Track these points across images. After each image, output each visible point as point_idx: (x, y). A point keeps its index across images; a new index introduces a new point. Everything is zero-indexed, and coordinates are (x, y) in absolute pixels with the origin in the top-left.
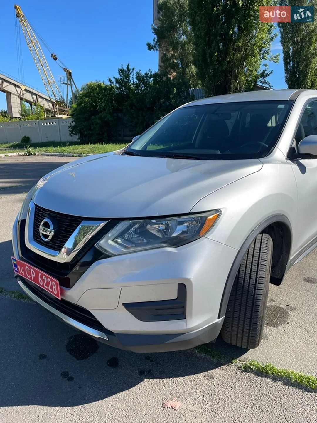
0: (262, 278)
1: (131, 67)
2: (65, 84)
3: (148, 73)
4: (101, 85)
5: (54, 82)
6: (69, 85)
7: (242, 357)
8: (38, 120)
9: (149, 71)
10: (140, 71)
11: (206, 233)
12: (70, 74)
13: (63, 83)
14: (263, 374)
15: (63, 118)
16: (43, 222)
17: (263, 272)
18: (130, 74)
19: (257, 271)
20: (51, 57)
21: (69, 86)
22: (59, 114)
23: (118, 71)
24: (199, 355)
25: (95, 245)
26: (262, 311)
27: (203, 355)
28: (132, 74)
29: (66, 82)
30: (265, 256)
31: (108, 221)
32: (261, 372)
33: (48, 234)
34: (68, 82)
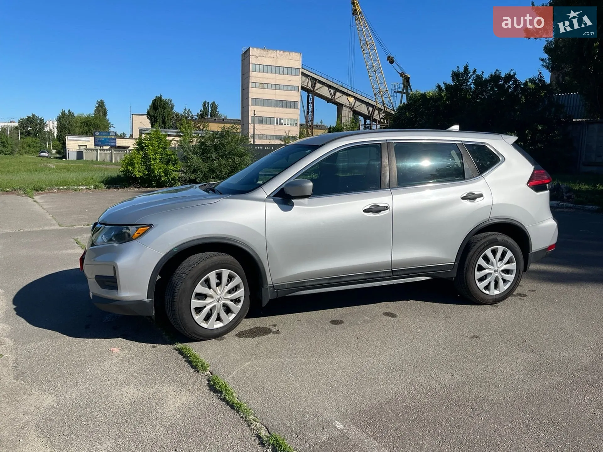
1: (471, 69)
2: (400, 92)
3: (494, 75)
4: (426, 94)
5: (387, 91)
6: (404, 93)
9: (495, 73)
10: (483, 73)
11: (137, 238)
12: (407, 80)
13: (396, 91)
14: (182, 353)
18: (469, 78)
20: (387, 60)
21: (404, 95)
23: (451, 75)
28: (472, 78)
29: (401, 90)
34: (403, 90)
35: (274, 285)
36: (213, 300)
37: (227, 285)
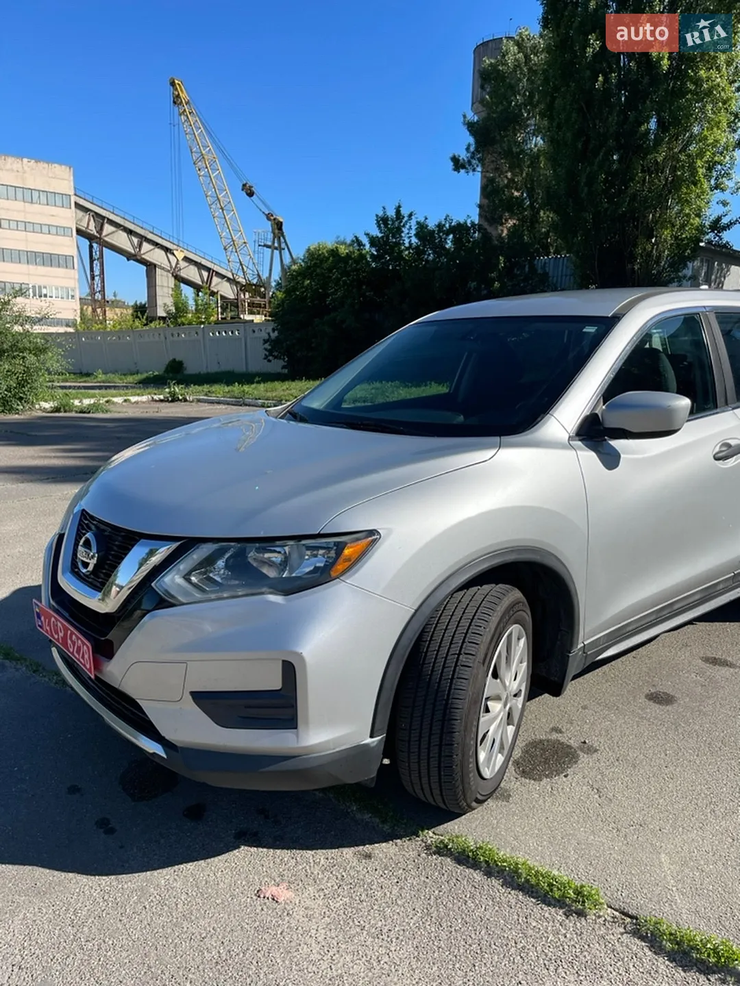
0: (467, 669)
1: (405, 212)
2: (268, 247)
3: (443, 223)
4: (338, 250)
5: (245, 243)
6: (276, 249)
7: (441, 829)
8: (202, 326)
9: (446, 219)
10: (426, 219)
11: (344, 572)
12: (279, 226)
13: (262, 244)
14: (468, 862)
15: (255, 321)
16: (83, 539)
17: (470, 657)
18: (404, 226)
19: (459, 654)
20: (243, 190)
21: (275, 251)
22: (249, 313)
23: (376, 222)
24: (358, 816)
25: (153, 584)
26: (462, 733)
27: (367, 817)
28: (407, 226)
29: (269, 243)
30: (481, 627)
31: (179, 543)
32: (465, 858)
33: (88, 561)
34: (274, 243)
35: (585, 643)
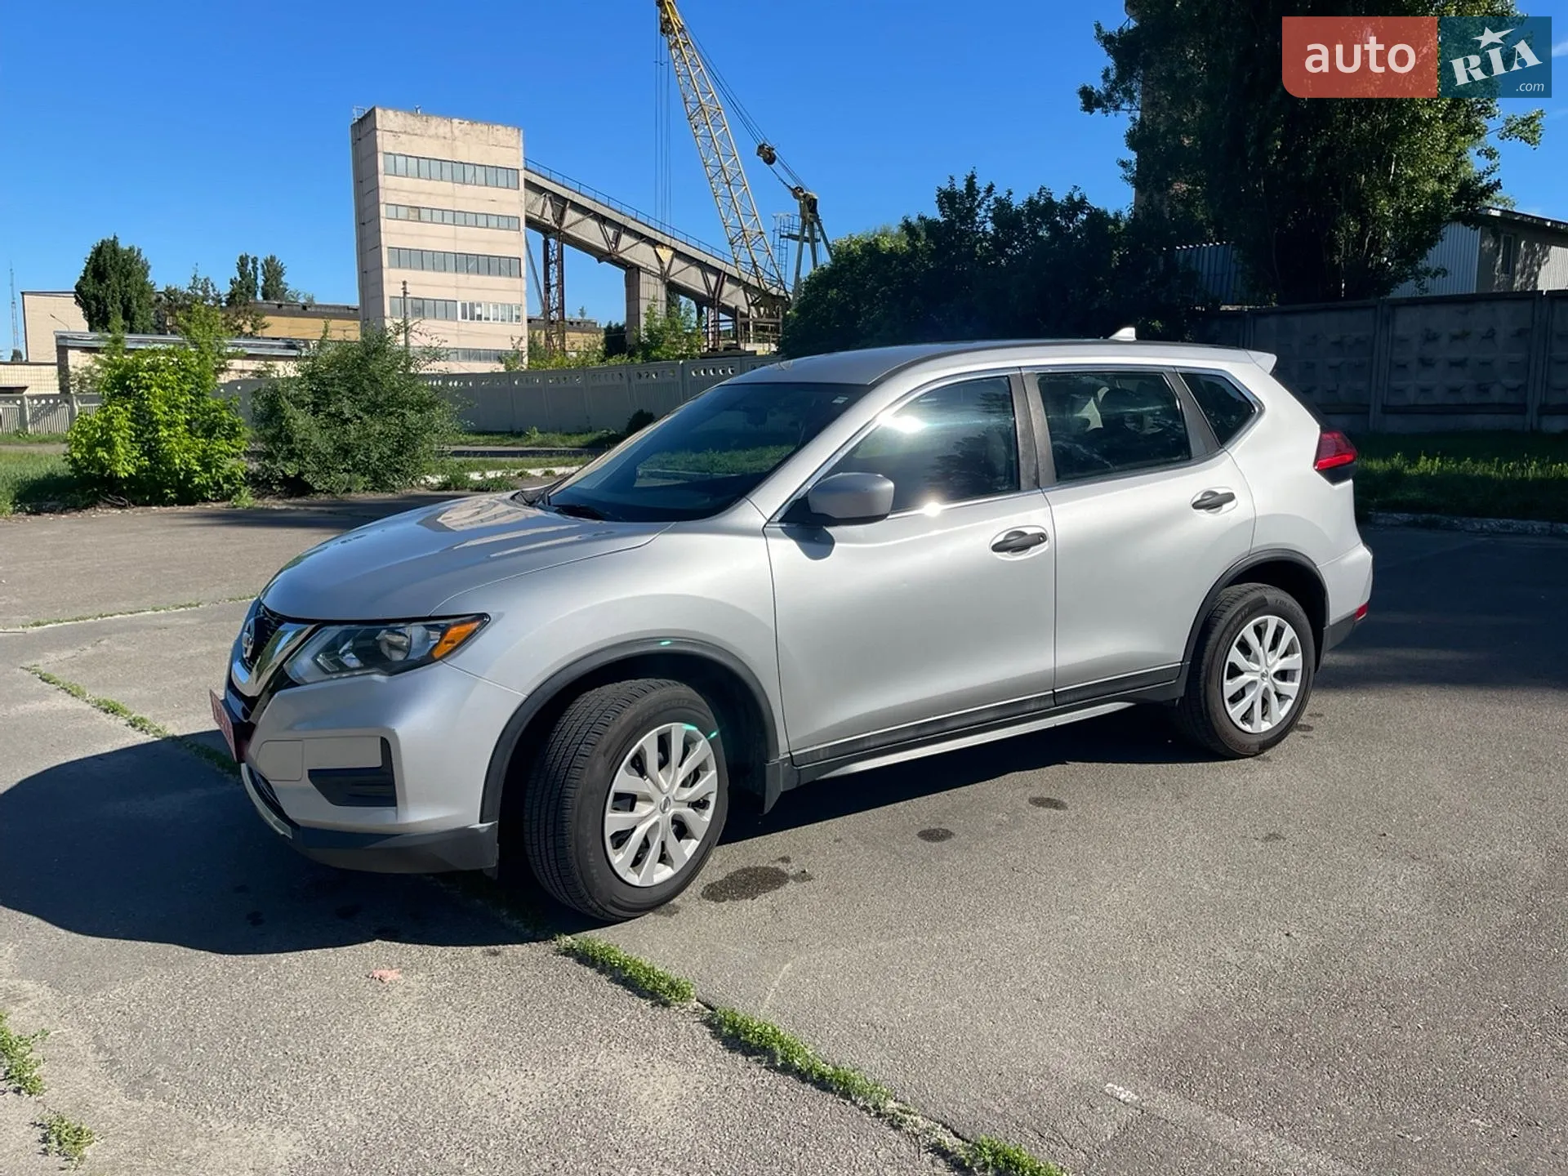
1: (981, 184)
2: (795, 238)
3: (1036, 199)
4: (877, 245)
5: (761, 233)
6: (806, 240)
7: (584, 935)
8: (681, 362)
9: (1040, 194)
10: (1010, 193)
12: (811, 205)
13: (786, 234)
15: (758, 354)
18: (979, 206)
19: (580, 745)
20: (758, 154)
21: (805, 244)
22: (754, 342)
23: (936, 199)
25: (288, 667)
28: (984, 206)
29: (796, 233)
32: (588, 958)
34: (803, 231)
35: (793, 754)
36: (652, 808)
37: (680, 765)
